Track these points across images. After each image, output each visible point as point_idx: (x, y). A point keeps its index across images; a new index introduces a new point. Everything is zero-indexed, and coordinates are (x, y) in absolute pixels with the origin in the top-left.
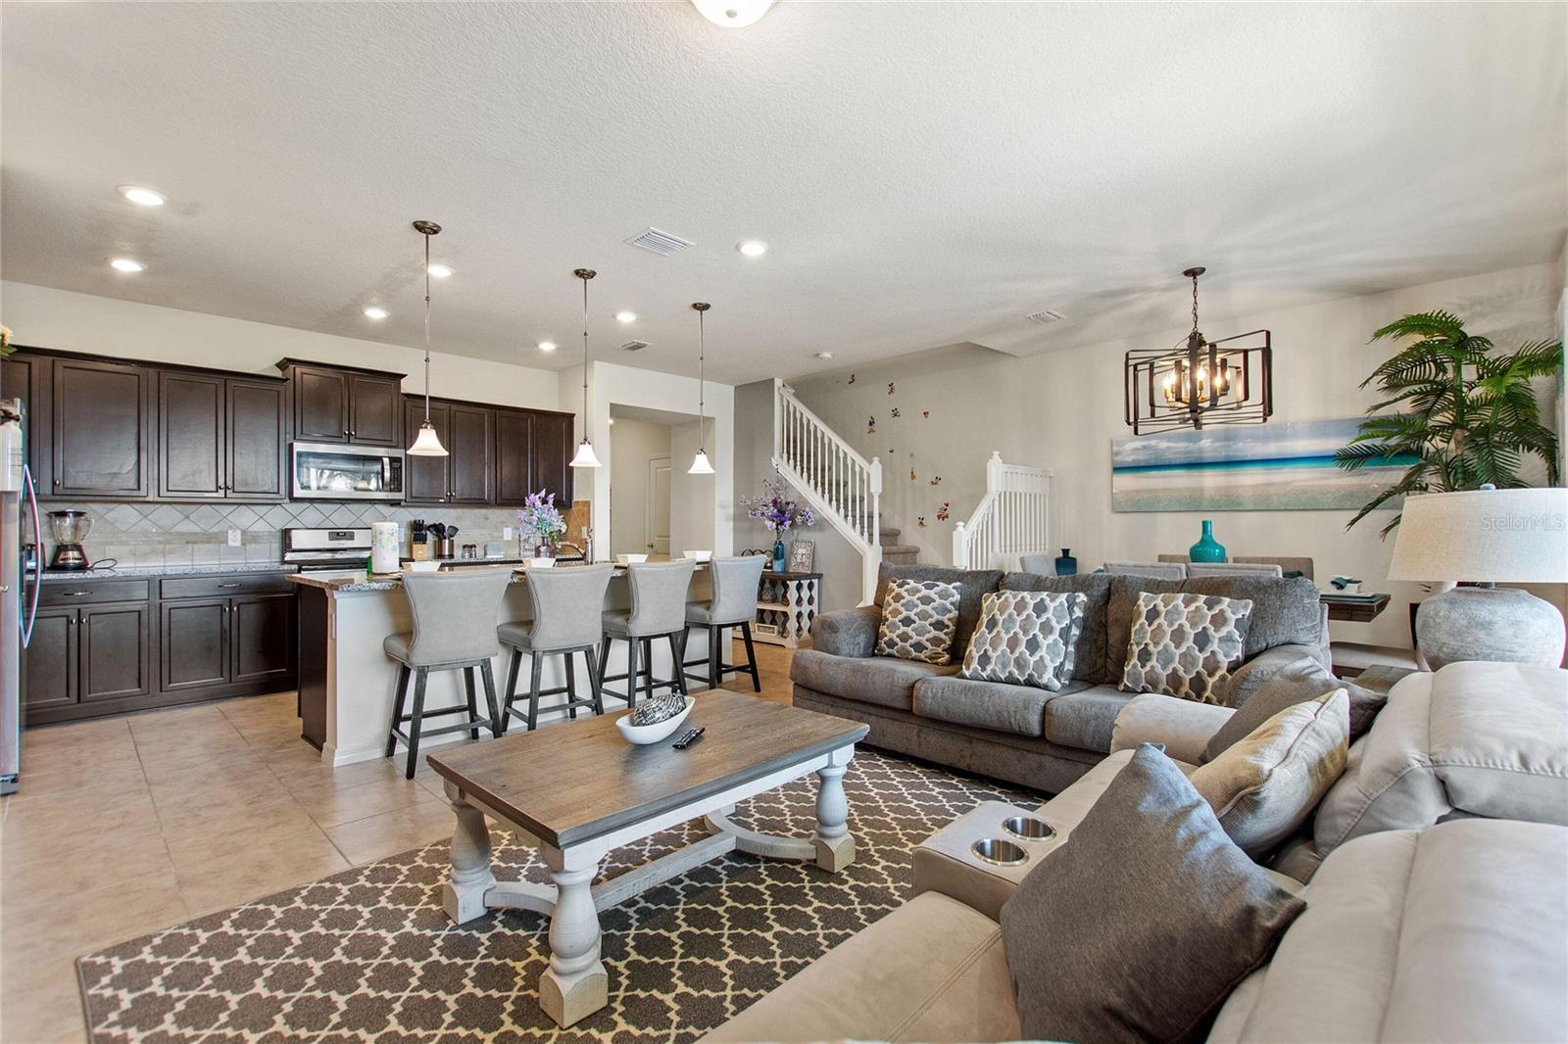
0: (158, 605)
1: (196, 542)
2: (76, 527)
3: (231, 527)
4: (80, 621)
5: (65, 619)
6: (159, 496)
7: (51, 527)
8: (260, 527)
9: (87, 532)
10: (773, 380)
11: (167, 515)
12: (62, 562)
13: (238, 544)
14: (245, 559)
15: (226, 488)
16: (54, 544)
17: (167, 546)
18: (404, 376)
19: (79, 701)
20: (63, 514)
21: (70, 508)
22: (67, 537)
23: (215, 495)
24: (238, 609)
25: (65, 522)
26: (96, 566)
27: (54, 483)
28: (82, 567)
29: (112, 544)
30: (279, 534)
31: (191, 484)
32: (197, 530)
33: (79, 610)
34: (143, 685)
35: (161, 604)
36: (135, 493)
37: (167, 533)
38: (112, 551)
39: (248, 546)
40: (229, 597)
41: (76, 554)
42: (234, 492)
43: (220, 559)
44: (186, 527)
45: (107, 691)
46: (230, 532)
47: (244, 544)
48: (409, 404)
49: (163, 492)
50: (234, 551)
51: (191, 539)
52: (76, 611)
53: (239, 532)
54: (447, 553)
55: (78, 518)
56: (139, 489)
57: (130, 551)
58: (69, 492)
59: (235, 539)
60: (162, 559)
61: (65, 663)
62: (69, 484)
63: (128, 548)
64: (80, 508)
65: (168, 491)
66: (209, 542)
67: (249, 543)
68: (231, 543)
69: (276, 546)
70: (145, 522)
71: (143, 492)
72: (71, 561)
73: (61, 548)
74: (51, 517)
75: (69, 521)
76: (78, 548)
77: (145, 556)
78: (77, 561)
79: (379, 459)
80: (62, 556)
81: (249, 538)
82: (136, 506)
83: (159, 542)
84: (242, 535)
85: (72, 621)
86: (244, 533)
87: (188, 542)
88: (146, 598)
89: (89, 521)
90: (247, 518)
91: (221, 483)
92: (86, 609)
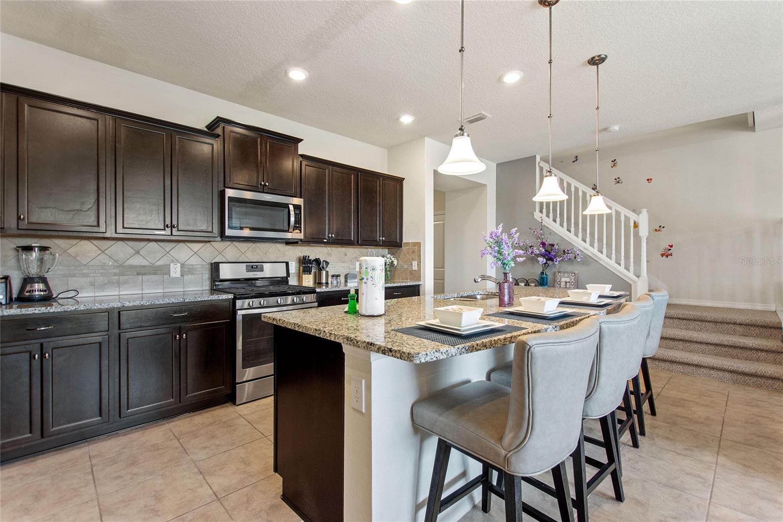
0: (118, 335)
1: (144, 274)
2: (41, 260)
3: (173, 261)
4: (42, 356)
5: (27, 355)
6: (116, 232)
7: (18, 260)
8: (194, 261)
9: (52, 265)
10: (535, 156)
11: (121, 250)
12: (27, 294)
13: (178, 275)
14: (184, 288)
15: (172, 227)
16: (22, 276)
17: (121, 277)
18: (301, 140)
19: (42, 436)
20: (28, 249)
21: (35, 243)
22: (34, 271)
23: (163, 232)
24: (186, 336)
25: (31, 255)
26: (60, 296)
27: (19, 218)
28: (47, 299)
29: (74, 276)
30: (208, 267)
31: (144, 223)
32: (146, 263)
33: (42, 345)
34: (103, 414)
35: (120, 334)
36: (95, 229)
37: (121, 266)
38: (73, 283)
39: (186, 277)
40: (178, 325)
41: (41, 286)
42: (178, 230)
43: (164, 288)
44: (137, 261)
45: (69, 423)
46: (172, 265)
47: (182, 275)
48: (304, 163)
49: (120, 229)
50: (174, 281)
51: (141, 271)
52: (38, 346)
53: (179, 265)
54: (324, 281)
55: (42, 253)
56: (98, 225)
57: (90, 283)
58: (33, 227)
59: (175, 271)
60: (117, 289)
61: (28, 399)
62: (34, 219)
63: (88, 280)
64: (45, 243)
65: (124, 228)
66: (155, 274)
67: (187, 275)
68: (173, 275)
69: (207, 276)
70: (103, 256)
71: (102, 229)
72: (37, 293)
73: (28, 281)
74: (18, 251)
75: (35, 255)
76: (44, 280)
77: (103, 287)
78: (42, 293)
79: (286, 206)
80: (28, 288)
81: (186, 270)
82: (96, 242)
83: (115, 274)
84: (181, 267)
85: (35, 358)
86: (183, 266)
87: (138, 274)
88: (107, 330)
89: (54, 255)
90: (184, 253)
91: (168, 222)
92: (49, 343)
